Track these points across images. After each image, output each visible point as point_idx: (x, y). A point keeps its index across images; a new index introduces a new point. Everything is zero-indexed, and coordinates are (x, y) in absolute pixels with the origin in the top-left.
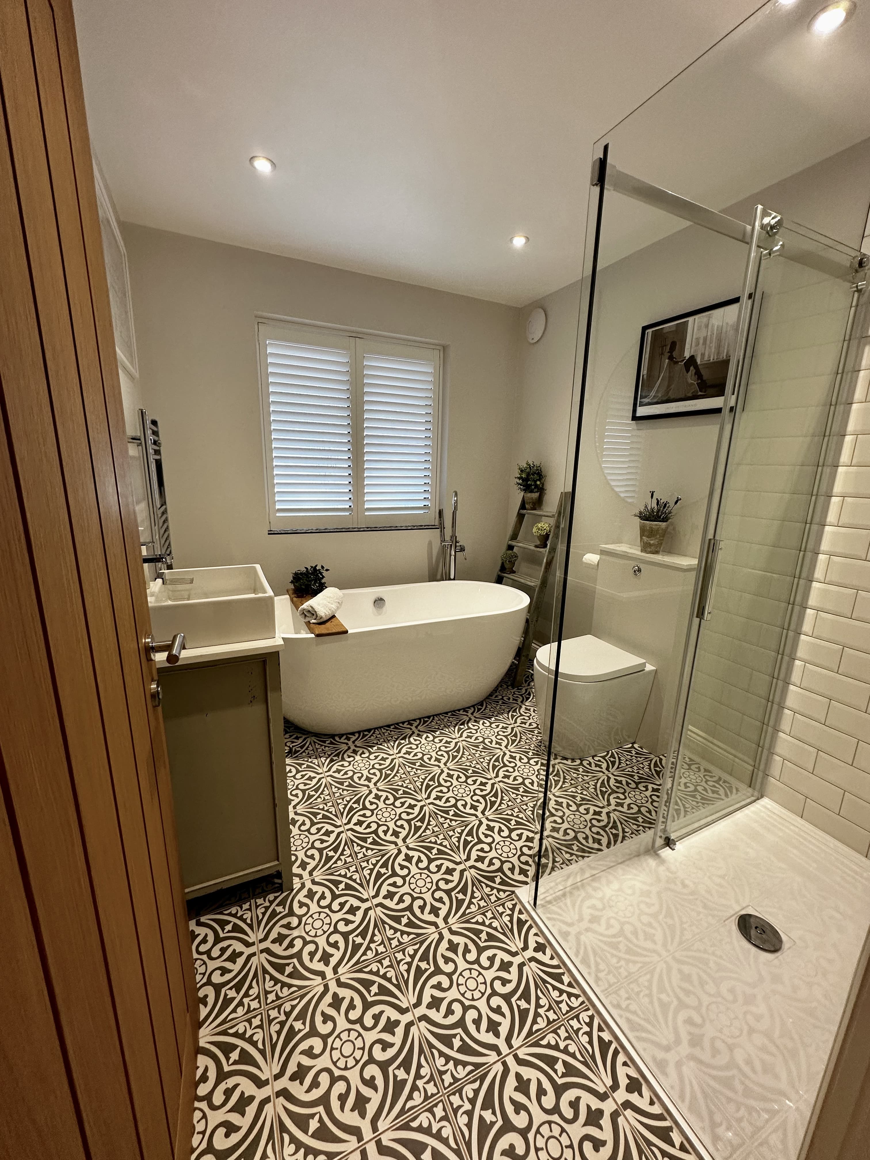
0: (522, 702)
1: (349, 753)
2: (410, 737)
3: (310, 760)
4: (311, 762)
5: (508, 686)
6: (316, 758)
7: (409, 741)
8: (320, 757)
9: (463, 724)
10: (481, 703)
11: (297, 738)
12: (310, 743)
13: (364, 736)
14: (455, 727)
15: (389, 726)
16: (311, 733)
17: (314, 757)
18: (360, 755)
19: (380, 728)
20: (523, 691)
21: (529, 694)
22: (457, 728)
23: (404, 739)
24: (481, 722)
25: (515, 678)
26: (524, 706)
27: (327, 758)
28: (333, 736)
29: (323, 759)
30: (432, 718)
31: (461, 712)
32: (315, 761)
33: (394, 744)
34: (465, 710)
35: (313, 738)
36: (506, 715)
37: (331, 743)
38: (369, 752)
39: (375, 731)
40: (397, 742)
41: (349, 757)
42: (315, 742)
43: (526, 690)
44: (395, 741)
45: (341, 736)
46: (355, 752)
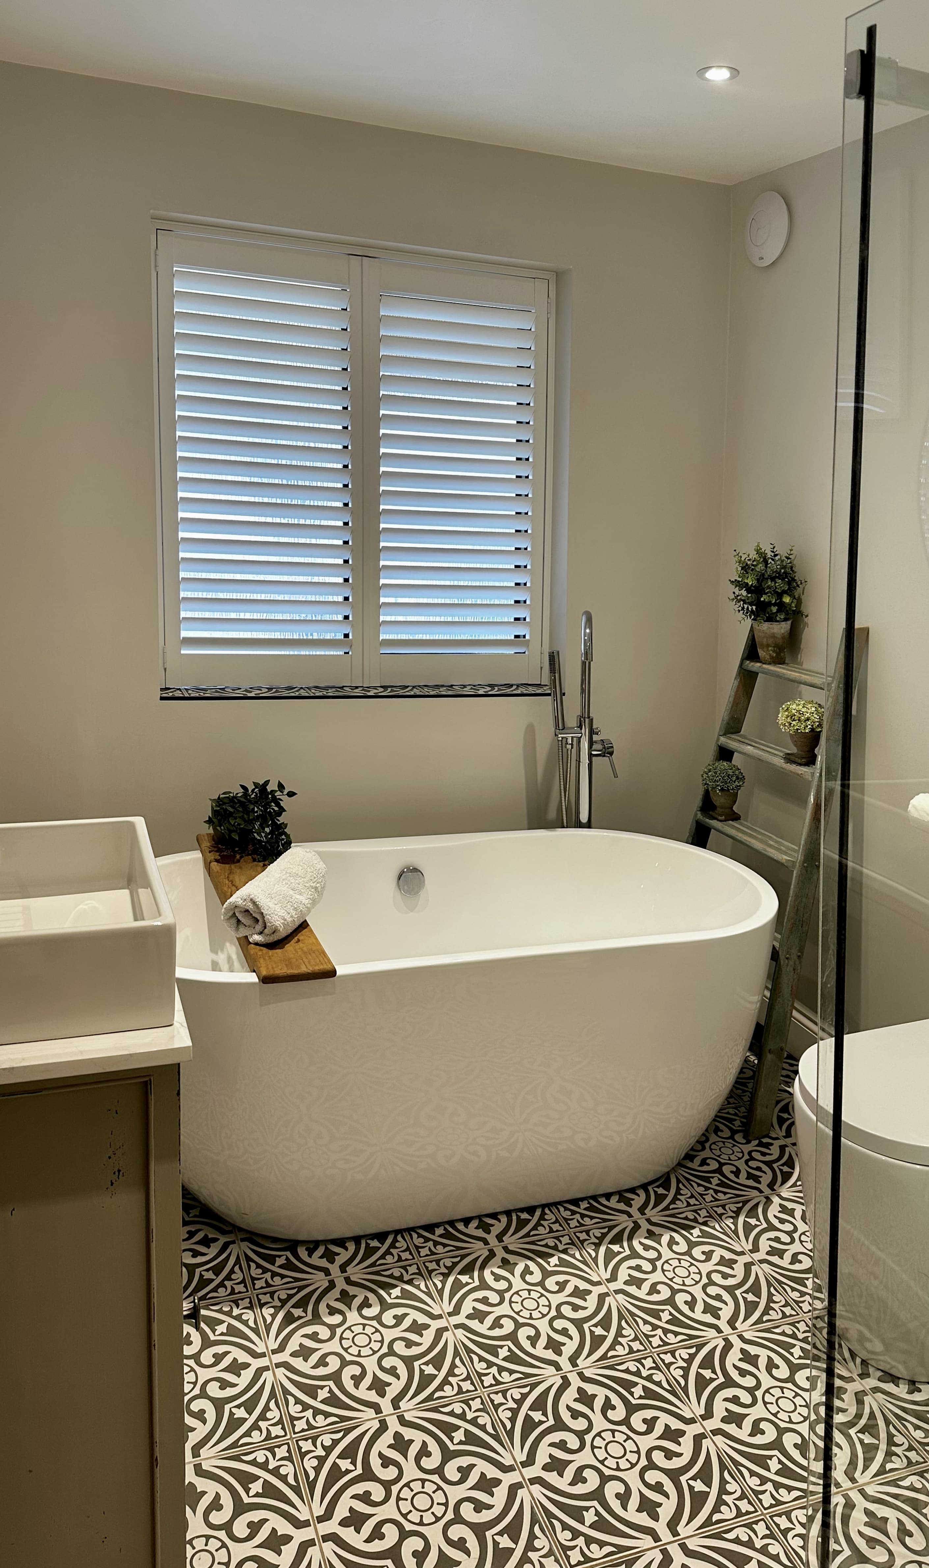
0: (771, 1186)
1: (331, 1299)
2: (482, 1268)
3: (236, 1312)
4: (238, 1318)
5: (734, 1132)
6: (251, 1308)
7: (481, 1278)
8: (262, 1306)
9: (618, 1239)
10: (664, 1181)
11: (206, 1242)
12: (238, 1261)
13: (371, 1251)
14: (597, 1246)
15: (430, 1228)
16: (241, 1230)
17: (246, 1302)
18: (360, 1309)
19: (410, 1230)
20: (775, 1151)
21: (791, 1163)
22: (602, 1249)
23: (468, 1270)
24: (665, 1239)
25: (751, 1110)
26: (776, 1200)
27: (278, 1309)
28: (292, 1245)
29: (267, 1312)
30: (538, 1213)
31: (613, 1202)
32: (249, 1316)
33: (444, 1284)
34: (624, 1195)
35: (246, 1247)
36: (729, 1222)
37: (288, 1266)
38: (381, 1300)
39: (395, 1240)
40: (451, 1279)
41: (332, 1311)
42: (249, 1259)
43: (782, 1148)
44: (446, 1276)
45: (313, 1246)
46: (346, 1298)
